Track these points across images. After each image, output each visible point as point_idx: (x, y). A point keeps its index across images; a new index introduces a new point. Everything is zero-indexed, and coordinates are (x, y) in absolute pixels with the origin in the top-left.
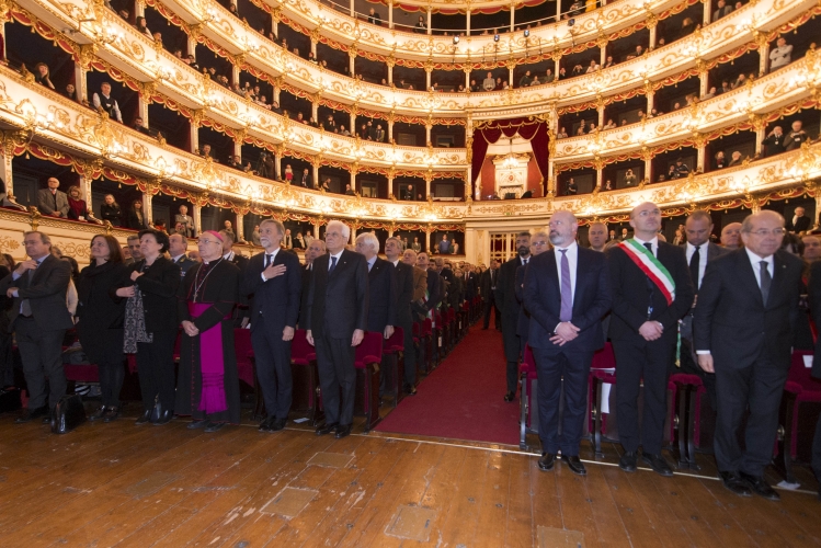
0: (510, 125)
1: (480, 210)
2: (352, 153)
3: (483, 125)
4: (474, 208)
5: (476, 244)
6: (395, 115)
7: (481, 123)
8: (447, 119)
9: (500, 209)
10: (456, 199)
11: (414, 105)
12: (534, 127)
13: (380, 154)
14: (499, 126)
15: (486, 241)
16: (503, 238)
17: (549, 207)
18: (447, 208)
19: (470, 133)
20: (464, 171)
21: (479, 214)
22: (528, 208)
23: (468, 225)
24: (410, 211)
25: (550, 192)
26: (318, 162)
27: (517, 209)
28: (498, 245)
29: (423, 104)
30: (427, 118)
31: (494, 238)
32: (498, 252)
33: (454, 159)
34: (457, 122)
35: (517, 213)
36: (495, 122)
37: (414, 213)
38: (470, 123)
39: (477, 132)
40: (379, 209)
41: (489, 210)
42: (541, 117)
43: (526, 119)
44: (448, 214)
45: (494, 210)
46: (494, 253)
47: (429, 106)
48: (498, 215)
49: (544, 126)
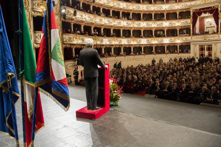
0: (206, 10)
1: (195, 38)
2: (153, 25)
3: (196, 11)
4: (193, 37)
5: (194, 49)
6: (167, 11)
7: (195, 10)
8: (184, 10)
9: (202, 38)
10: (187, 35)
11: (172, 8)
12: (214, 10)
13: (161, 24)
14: (202, 10)
15: (198, 48)
16: (204, 47)
17: (219, 37)
18: (184, 38)
19: (192, 14)
20: (190, 26)
21: (195, 39)
22: (212, 37)
23: (191, 43)
24: (171, 40)
25: (219, 32)
26: (143, 29)
27: (208, 37)
28: (202, 49)
29: (175, 7)
30: (177, 10)
31: (201, 47)
32: (202, 51)
33: (186, 22)
34: (188, 10)
35: (208, 39)
36: (200, 9)
37: (173, 40)
38: (191, 11)
39: (194, 13)
40: (161, 40)
41: (198, 38)
42: (216, 7)
43: (211, 7)
44: (184, 40)
45: (200, 38)
46: (201, 52)
47: (177, 7)
48: (202, 39)
49: (217, 9)
